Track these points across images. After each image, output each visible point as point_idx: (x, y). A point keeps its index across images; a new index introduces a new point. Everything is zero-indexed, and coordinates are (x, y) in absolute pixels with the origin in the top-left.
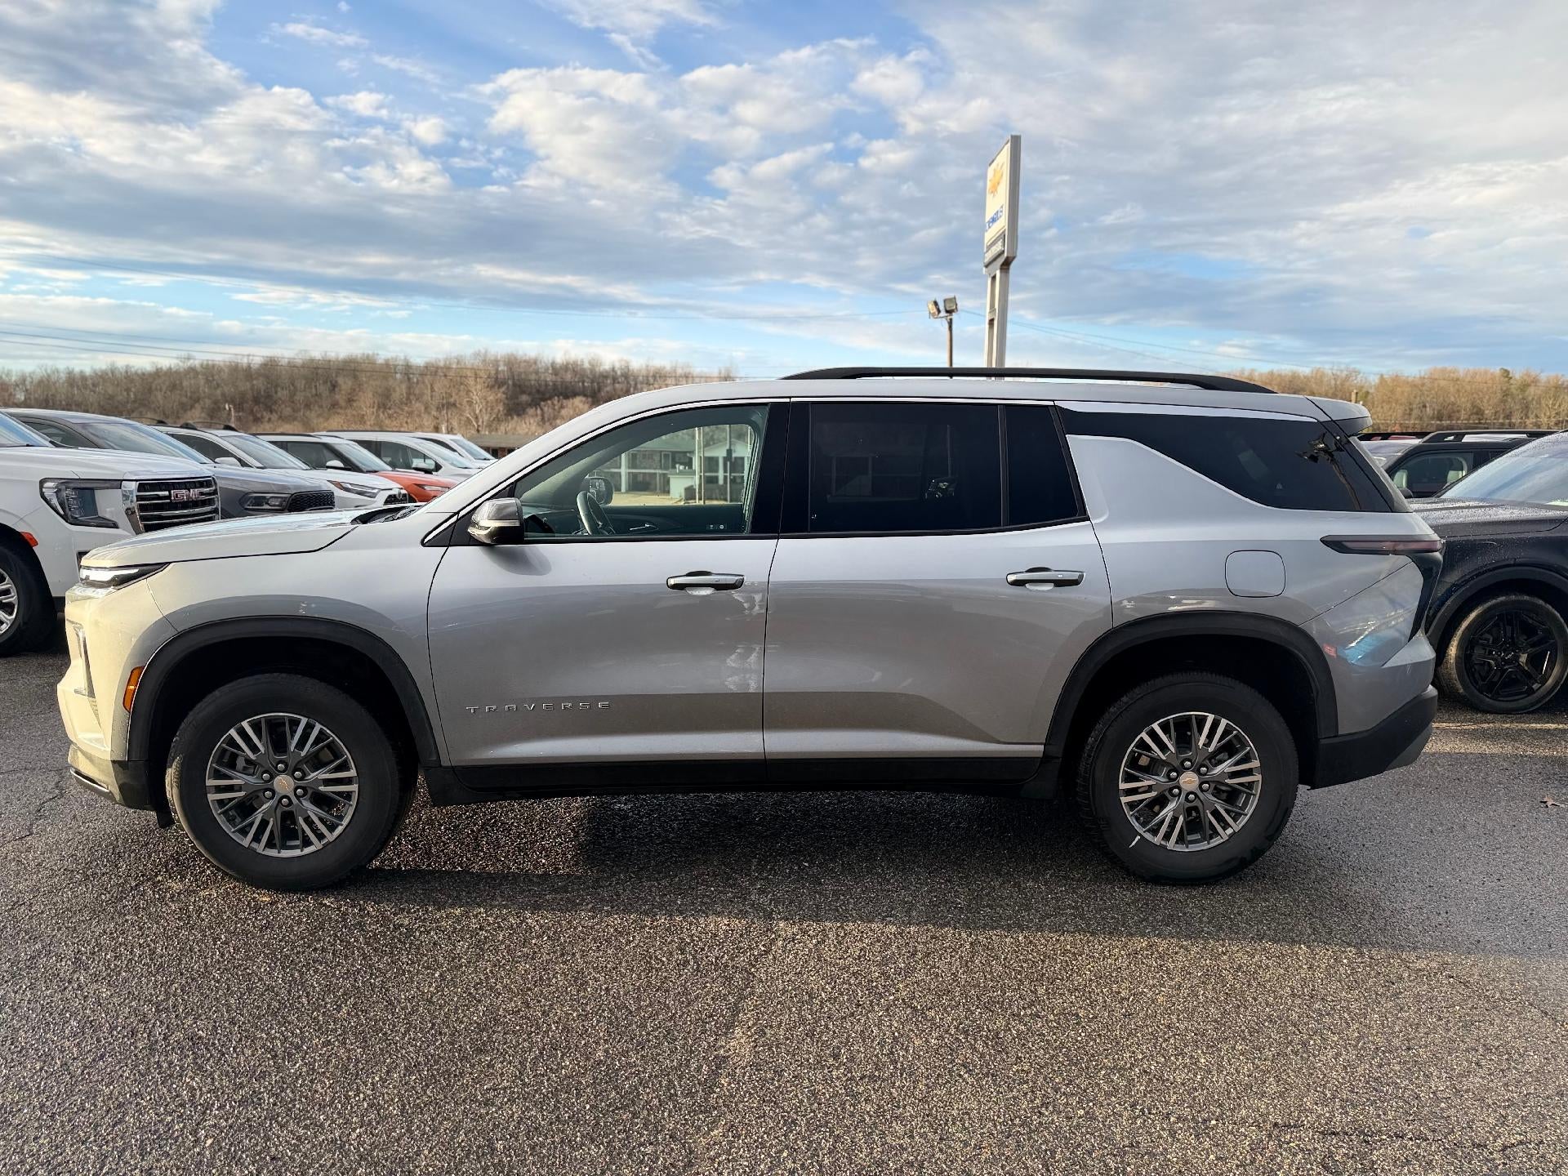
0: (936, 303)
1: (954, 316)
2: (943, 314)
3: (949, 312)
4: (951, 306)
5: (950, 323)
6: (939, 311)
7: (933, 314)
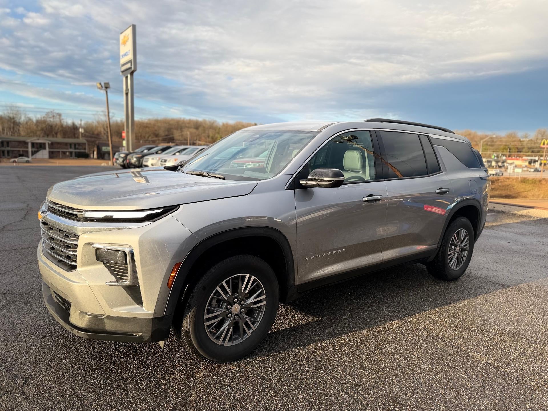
0: (100, 84)
1: (108, 90)
2: (104, 88)
3: (106, 88)
4: (107, 86)
5: (107, 92)
6: (102, 87)
7: (100, 88)
